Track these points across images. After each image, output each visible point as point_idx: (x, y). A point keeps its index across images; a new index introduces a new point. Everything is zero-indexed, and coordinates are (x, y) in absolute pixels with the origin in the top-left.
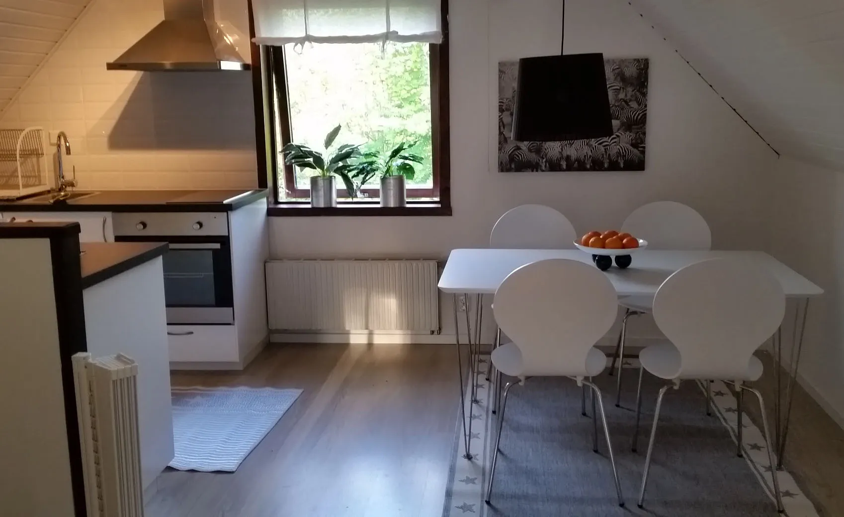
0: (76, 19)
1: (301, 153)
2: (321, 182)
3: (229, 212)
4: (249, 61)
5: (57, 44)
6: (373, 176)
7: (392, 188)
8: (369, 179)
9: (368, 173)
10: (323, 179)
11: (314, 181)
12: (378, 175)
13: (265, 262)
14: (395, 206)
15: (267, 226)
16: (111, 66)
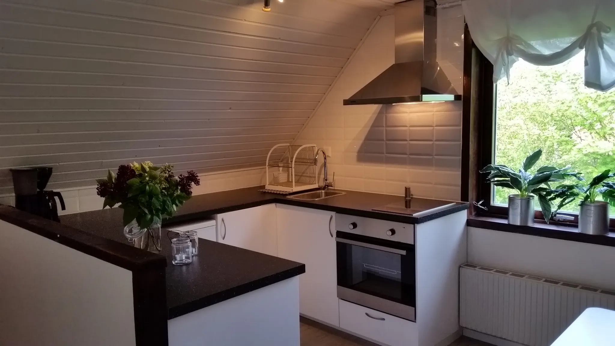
0: (342, 68)
1: (501, 174)
2: (518, 202)
3: (416, 225)
4: (461, 92)
5: (331, 87)
6: (572, 201)
7: (592, 215)
8: (568, 203)
9: (568, 197)
10: (521, 199)
11: (511, 200)
12: (579, 200)
13: (460, 267)
14: (596, 234)
15: (466, 235)
16: (347, 102)
